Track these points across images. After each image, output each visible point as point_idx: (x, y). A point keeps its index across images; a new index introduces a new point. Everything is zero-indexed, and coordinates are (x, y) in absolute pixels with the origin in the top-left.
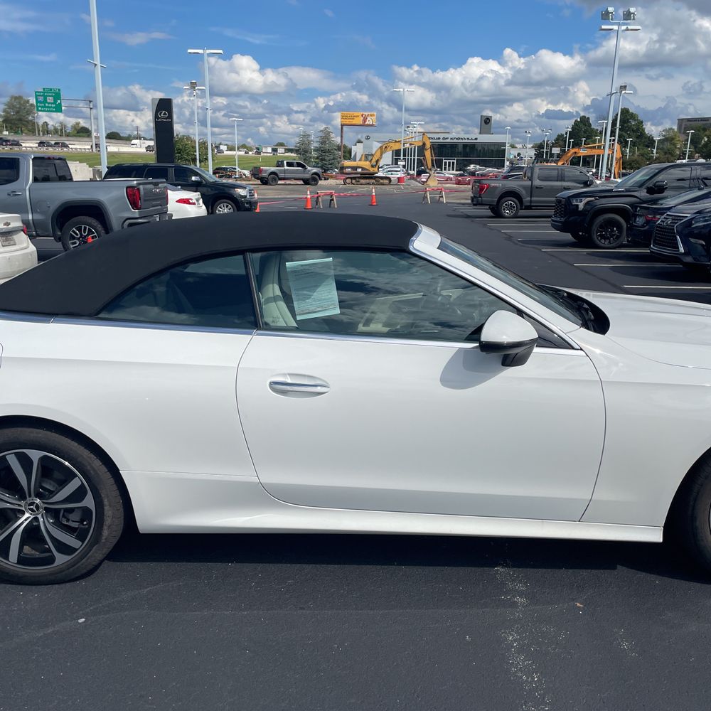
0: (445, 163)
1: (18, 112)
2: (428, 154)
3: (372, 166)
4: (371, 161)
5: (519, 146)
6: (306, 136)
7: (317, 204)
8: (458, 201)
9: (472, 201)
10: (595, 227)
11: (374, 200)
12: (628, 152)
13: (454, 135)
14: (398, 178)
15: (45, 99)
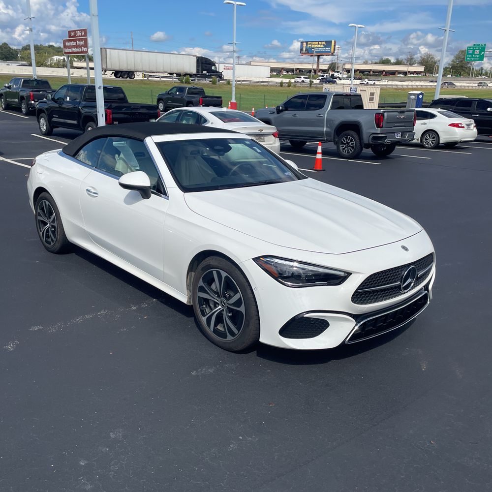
1: (461, 61)
15: (473, 52)
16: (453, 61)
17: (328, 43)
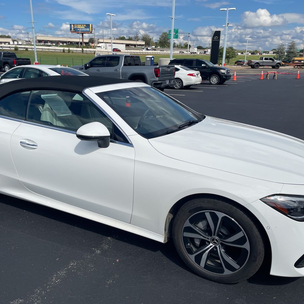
1: (164, 39)
7: (266, 77)
11: (298, 76)
16: (160, 39)
17: (88, 26)
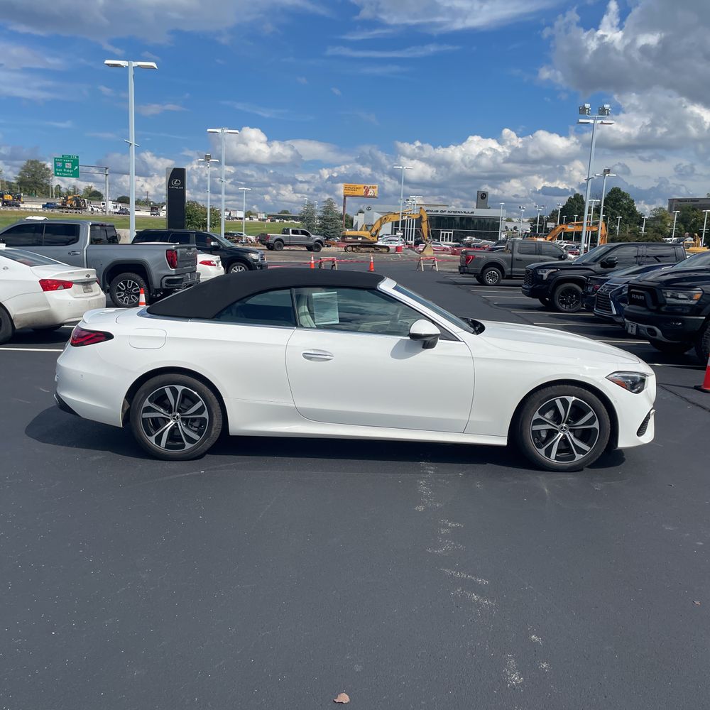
0: (443, 234)
1: (33, 175)
2: (425, 226)
3: (372, 236)
4: (370, 231)
5: (515, 220)
6: (311, 205)
7: (320, 269)
8: (450, 270)
9: (460, 270)
10: (557, 294)
11: (373, 266)
12: (618, 229)
13: (453, 208)
14: (397, 247)
15: (64, 165)
16: (20, 174)
